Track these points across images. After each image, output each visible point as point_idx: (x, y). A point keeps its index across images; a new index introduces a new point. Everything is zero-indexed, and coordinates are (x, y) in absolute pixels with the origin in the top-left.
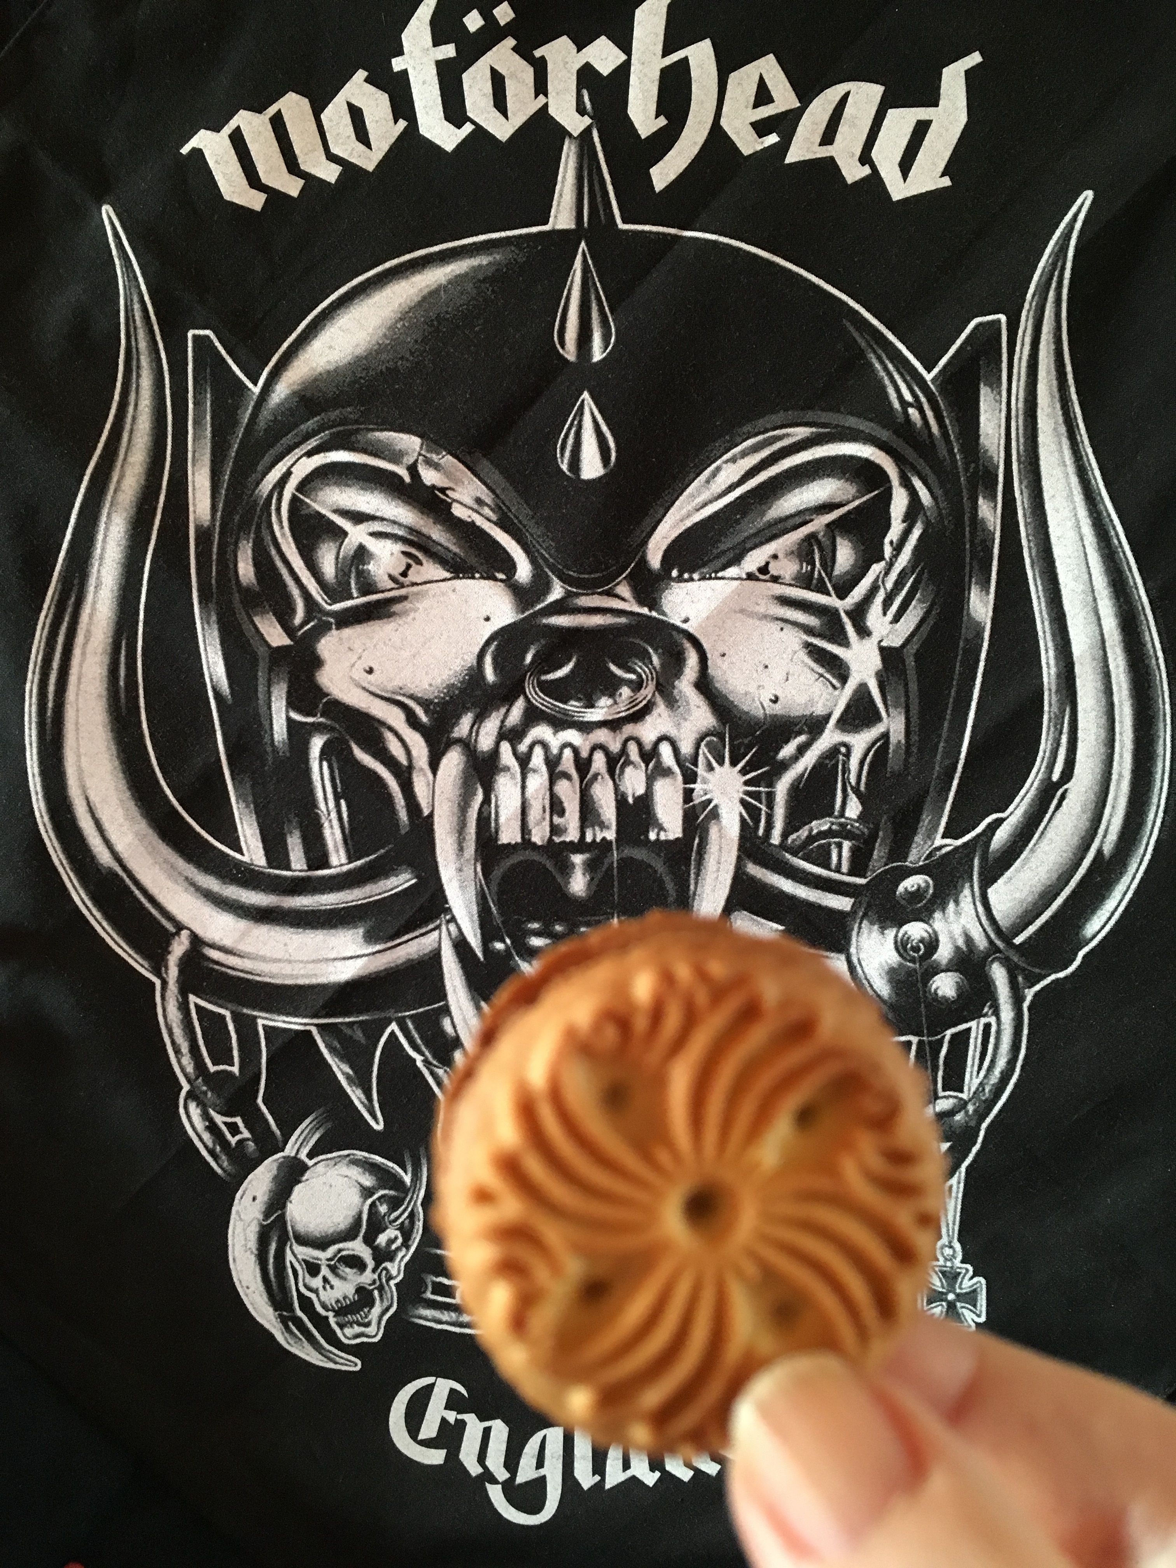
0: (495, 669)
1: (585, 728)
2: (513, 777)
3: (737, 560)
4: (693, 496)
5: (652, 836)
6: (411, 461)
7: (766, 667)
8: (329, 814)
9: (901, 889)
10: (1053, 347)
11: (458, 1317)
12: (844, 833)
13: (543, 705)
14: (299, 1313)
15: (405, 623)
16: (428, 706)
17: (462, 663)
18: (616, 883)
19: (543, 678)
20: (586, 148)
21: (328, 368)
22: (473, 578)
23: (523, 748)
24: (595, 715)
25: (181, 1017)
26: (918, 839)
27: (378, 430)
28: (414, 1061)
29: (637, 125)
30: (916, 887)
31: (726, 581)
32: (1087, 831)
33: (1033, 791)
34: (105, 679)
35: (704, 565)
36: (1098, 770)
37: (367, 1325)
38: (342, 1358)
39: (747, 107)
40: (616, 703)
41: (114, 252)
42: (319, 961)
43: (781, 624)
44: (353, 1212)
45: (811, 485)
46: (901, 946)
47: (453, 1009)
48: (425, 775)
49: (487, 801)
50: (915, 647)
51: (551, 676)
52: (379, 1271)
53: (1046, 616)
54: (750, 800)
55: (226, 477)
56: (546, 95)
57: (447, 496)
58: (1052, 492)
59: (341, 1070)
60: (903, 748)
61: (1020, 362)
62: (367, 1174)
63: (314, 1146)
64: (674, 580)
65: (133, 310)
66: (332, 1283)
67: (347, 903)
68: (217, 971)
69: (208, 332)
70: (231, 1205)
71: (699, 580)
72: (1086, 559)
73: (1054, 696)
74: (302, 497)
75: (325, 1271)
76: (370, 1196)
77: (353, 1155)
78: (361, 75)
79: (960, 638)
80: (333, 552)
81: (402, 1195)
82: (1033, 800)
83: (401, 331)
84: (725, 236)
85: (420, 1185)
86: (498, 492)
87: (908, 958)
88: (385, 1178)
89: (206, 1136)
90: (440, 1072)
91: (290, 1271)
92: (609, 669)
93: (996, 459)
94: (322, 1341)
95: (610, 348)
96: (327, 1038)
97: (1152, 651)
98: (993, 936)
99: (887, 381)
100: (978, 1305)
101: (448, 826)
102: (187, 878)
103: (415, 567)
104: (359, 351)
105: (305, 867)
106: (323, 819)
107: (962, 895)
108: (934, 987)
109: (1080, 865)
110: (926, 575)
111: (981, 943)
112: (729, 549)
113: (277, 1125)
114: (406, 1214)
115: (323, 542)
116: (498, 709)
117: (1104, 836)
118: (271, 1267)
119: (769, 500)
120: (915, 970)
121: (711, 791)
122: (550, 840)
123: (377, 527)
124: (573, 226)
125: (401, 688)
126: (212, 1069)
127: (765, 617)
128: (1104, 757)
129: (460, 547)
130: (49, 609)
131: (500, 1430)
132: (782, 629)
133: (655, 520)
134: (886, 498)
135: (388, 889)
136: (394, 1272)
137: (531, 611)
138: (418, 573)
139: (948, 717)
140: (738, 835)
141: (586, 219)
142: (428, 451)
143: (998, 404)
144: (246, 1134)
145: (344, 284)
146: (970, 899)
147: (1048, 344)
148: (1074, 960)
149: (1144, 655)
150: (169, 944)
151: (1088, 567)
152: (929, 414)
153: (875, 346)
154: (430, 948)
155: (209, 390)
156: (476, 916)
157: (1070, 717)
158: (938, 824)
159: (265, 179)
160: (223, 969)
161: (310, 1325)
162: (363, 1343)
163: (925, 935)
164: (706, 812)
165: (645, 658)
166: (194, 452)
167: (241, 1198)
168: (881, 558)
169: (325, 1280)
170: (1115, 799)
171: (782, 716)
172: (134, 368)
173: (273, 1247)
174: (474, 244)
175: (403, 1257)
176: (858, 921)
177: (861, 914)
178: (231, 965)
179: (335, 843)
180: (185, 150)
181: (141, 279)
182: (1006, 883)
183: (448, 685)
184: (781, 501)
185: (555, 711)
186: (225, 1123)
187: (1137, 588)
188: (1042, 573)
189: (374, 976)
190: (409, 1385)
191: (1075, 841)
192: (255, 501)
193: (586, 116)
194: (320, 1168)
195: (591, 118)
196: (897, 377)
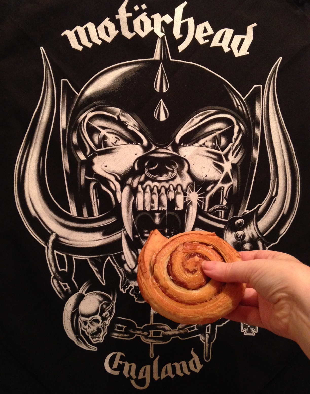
0: (138, 166)
1: (160, 182)
2: (141, 194)
3: (197, 142)
4: (187, 126)
5: (176, 209)
6: (118, 114)
7: (204, 168)
8: (94, 203)
9: (236, 223)
10: (273, 93)
11: (123, 335)
12: (222, 208)
13: (149, 176)
14: (81, 335)
15: (115, 155)
16: (121, 176)
17: (129, 165)
18: (166, 221)
19: (150, 169)
20: (163, 41)
21: (97, 90)
22: (133, 144)
23: (144, 186)
24: (162, 179)
25: (52, 256)
26: (240, 210)
27: (109, 106)
28: (114, 267)
29: (175, 36)
30: (240, 222)
31: (194, 147)
32: (280, 208)
33: (268, 199)
34: (36, 167)
35: (189, 143)
36: (283, 194)
37: (99, 338)
38: (92, 347)
39: (201, 33)
40: (167, 176)
41: (43, 59)
42: (90, 241)
43: (208, 158)
44: (97, 308)
45: (215, 124)
46: (236, 237)
47: (124, 253)
48: (119, 193)
49: (135, 200)
50: (240, 164)
51: (152, 169)
52: (103, 323)
53: (271, 157)
54: (200, 200)
55: (70, 116)
56: (153, 27)
57: (127, 124)
58: (273, 127)
59: (95, 269)
60: (237, 188)
61: (265, 96)
62: (101, 297)
63: (87, 290)
64: (182, 146)
65: (47, 73)
66: (90, 327)
67: (98, 226)
68: (62, 244)
69: (67, 80)
70: (64, 307)
71: (188, 146)
72: (281, 143)
73: (273, 176)
74: (89, 122)
75: (89, 324)
76: (101, 303)
77: (97, 292)
78: (108, 19)
79: (250, 161)
80: (97, 136)
81: (110, 303)
82: (268, 201)
83: (116, 82)
84: (196, 63)
85: (115, 300)
86: (139, 123)
87: (238, 240)
88: (105, 298)
89: (58, 288)
90: (121, 270)
91: (79, 324)
92: (166, 167)
93: (259, 119)
94: (87, 343)
95: (168, 89)
96: (91, 261)
97: (295, 165)
98: (258, 234)
99: (234, 99)
100: (256, 328)
101: (125, 206)
102: (55, 220)
103: (118, 141)
104: (106, 86)
105: (87, 217)
106: (93, 204)
107: (251, 224)
108: (244, 247)
109: (279, 217)
110: (242, 146)
111: (256, 236)
112: (196, 139)
113: (77, 285)
114: (110, 308)
115: (95, 134)
116: (138, 177)
117: (284, 210)
118: (74, 323)
119: (205, 128)
120: (240, 243)
121: (190, 198)
122: (150, 209)
123: (109, 131)
124: (159, 59)
125: (114, 171)
126: (60, 270)
127: (204, 156)
128: (284, 190)
129: (130, 136)
130: (22, 148)
131: (134, 366)
132: (208, 159)
133: (178, 131)
134: (233, 128)
135: (108, 222)
136: (107, 323)
137: (147, 153)
138: (119, 142)
139: (247, 181)
140: (197, 209)
141: (162, 58)
142: (122, 112)
143: (260, 106)
144: (69, 287)
145: (102, 70)
146: (253, 225)
147: (271, 92)
148: (277, 240)
149: (294, 166)
150: (50, 237)
151: (281, 145)
152: (244, 108)
153: (231, 92)
154: (119, 237)
155: (66, 94)
156: (131, 229)
157: (277, 181)
158: (245, 207)
159: (83, 43)
160: (64, 243)
161: (84, 338)
162: (98, 343)
163: (242, 234)
164: (189, 203)
165: (175, 165)
166: (62, 110)
167: (67, 305)
168: (231, 142)
169: (89, 326)
170: (287, 201)
171: (208, 180)
172: (47, 88)
173: (75, 317)
174: (135, 62)
175: (109, 319)
176: (226, 230)
177: (226, 229)
178: (66, 242)
179: (96, 210)
180: (62, 35)
181: (50, 66)
182: (262, 221)
183: (126, 171)
184: (208, 128)
185: (152, 177)
186: (63, 285)
187: (292, 150)
188: (270, 146)
189: (104, 245)
190: (110, 354)
191: (278, 211)
192: (77, 123)
193: (163, 33)
194: (88, 296)
195: (164, 33)
196: (236, 99)
